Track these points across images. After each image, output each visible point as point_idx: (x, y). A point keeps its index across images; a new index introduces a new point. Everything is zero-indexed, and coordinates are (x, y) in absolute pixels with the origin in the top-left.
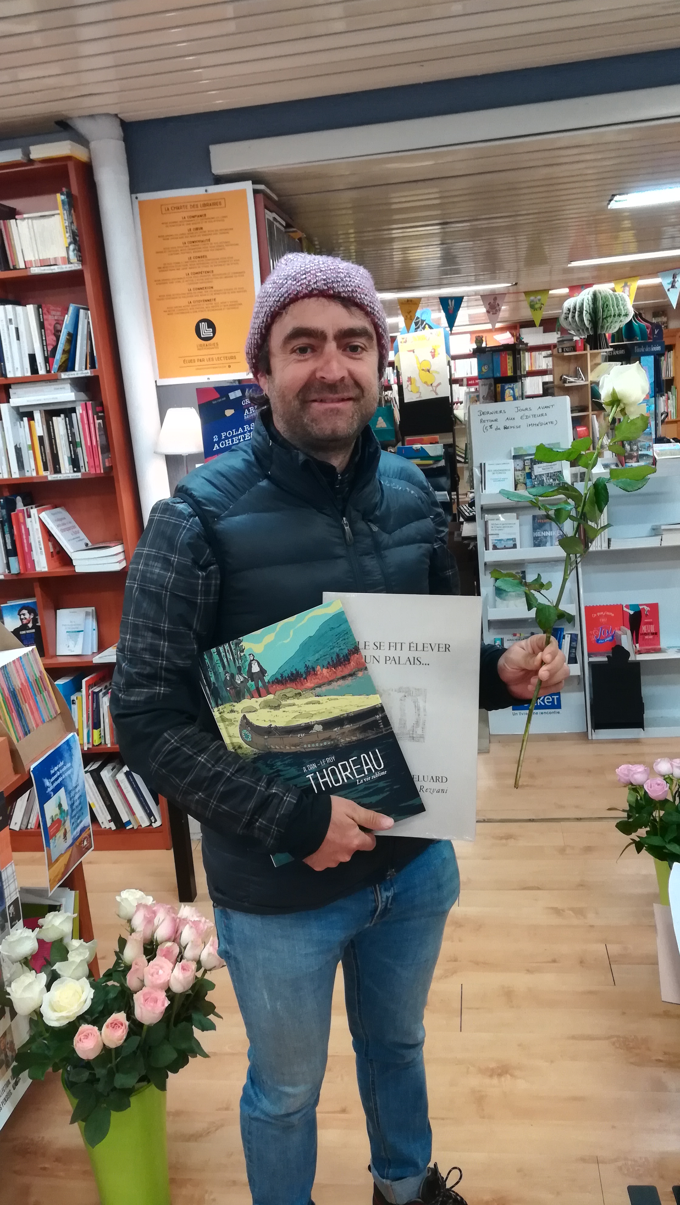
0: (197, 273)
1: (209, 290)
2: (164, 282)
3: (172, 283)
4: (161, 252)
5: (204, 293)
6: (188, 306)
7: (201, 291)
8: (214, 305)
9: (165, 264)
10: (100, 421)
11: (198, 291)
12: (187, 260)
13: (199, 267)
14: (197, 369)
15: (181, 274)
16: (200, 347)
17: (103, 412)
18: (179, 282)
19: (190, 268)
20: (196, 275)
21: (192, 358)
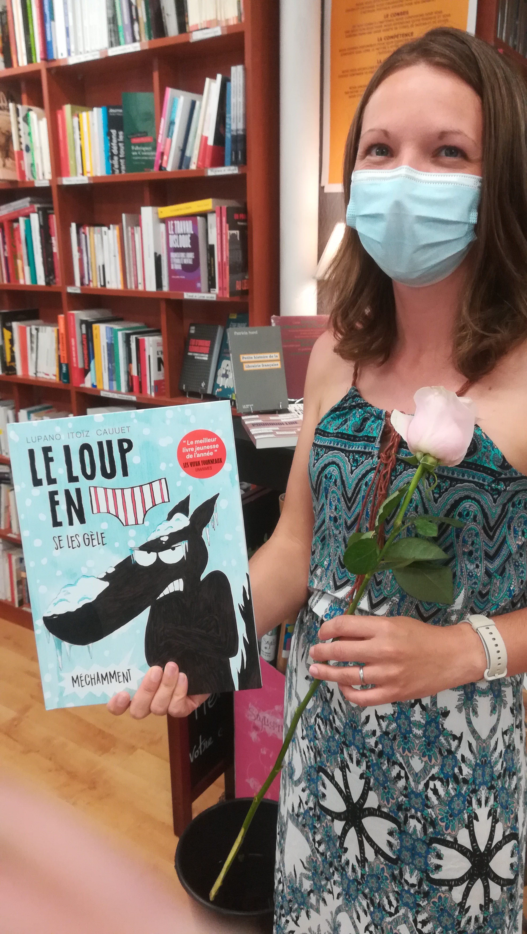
0: (392, 37)
3: (359, 52)
9: (354, 27)
10: (237, 232)
12: (383, 19)
13: (396, 28)
15: (373, 38)
17: (245, 220)
18: (368, 51)
19: (384, 30)
20: (392, 40)
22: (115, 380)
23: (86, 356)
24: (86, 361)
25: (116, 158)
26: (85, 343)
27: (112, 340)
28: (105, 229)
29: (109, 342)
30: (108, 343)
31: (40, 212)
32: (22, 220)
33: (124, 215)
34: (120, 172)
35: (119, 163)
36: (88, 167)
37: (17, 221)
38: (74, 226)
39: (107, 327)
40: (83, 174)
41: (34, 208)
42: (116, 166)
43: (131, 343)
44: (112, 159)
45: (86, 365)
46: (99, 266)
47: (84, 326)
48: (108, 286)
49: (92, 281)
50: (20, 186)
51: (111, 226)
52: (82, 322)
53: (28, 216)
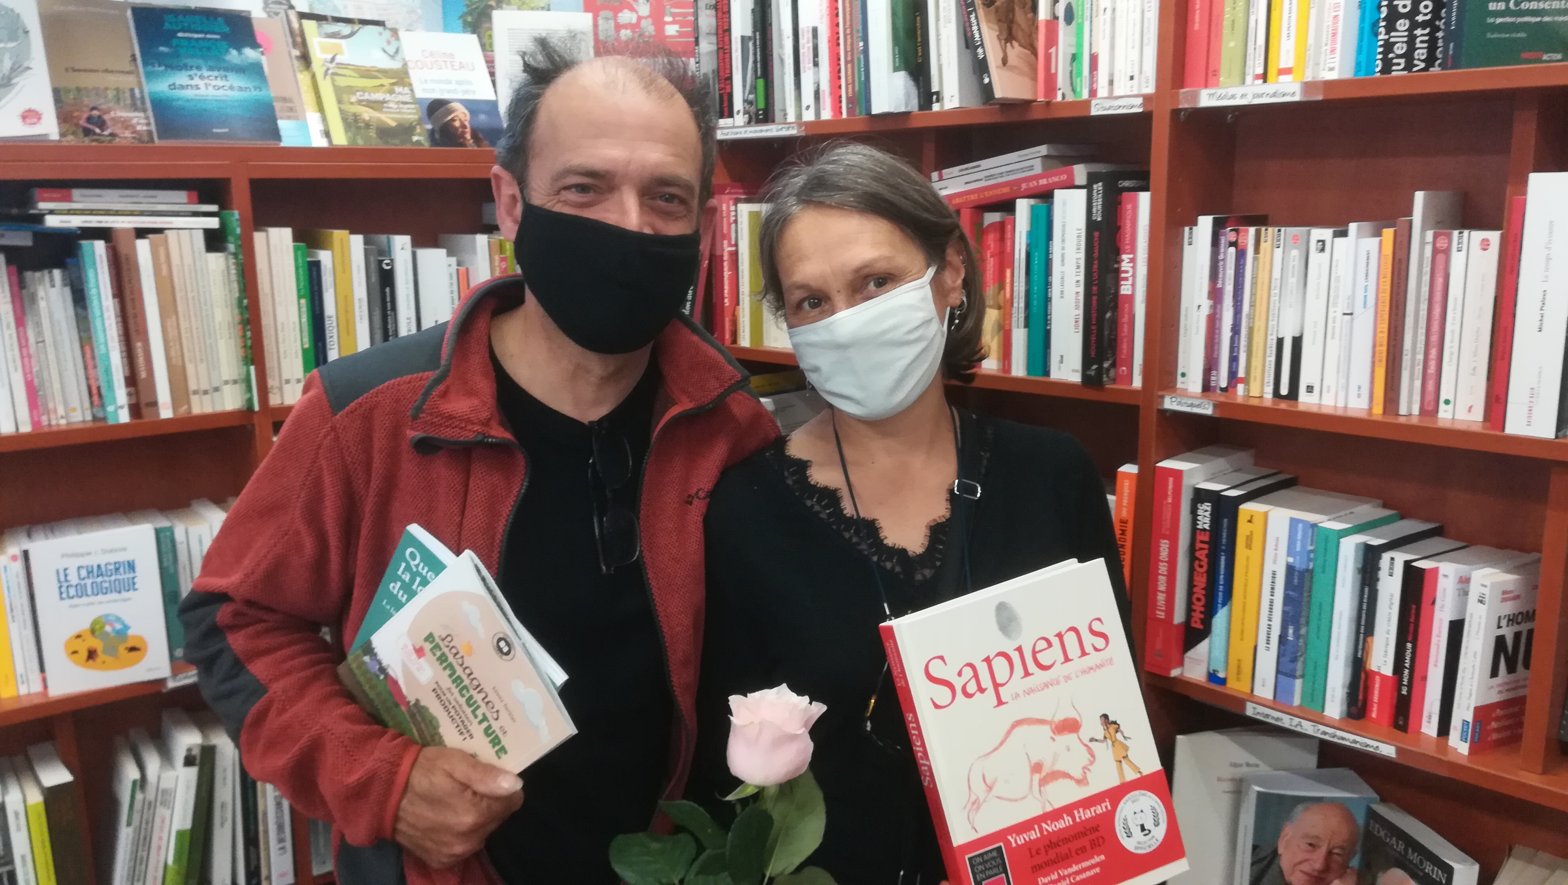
22: (1302, 676)
23: (1199, 592)
24: (1199, 607)
25: (1402, 25)
26: (1202, 555)
27: (1310, 560)
28: (1326, 233)
29: (1299, 565)
30: (1290, 569)
31: (1098, 187)
32: (1023, 207)
33: (1419, 197)
34: (1409, 66)
35: (1411, 40)
36: (1285, 55)
37: (1007, 207)
38: (1205, 223)
39: (1294, 522)
40: (1264, 77)
41: (1071, 176)
42: (1400, 49)
43: (1383, 574)
44: (1391, 28)
45: (1197, 616)
46: (1280, 342)
47: (1205, 510)
48: (1306, 401)
49: (1246, 381)
50: (1037, 115)
51: (1353, 227)
52: (1200, 496)
53: (1046, 196)
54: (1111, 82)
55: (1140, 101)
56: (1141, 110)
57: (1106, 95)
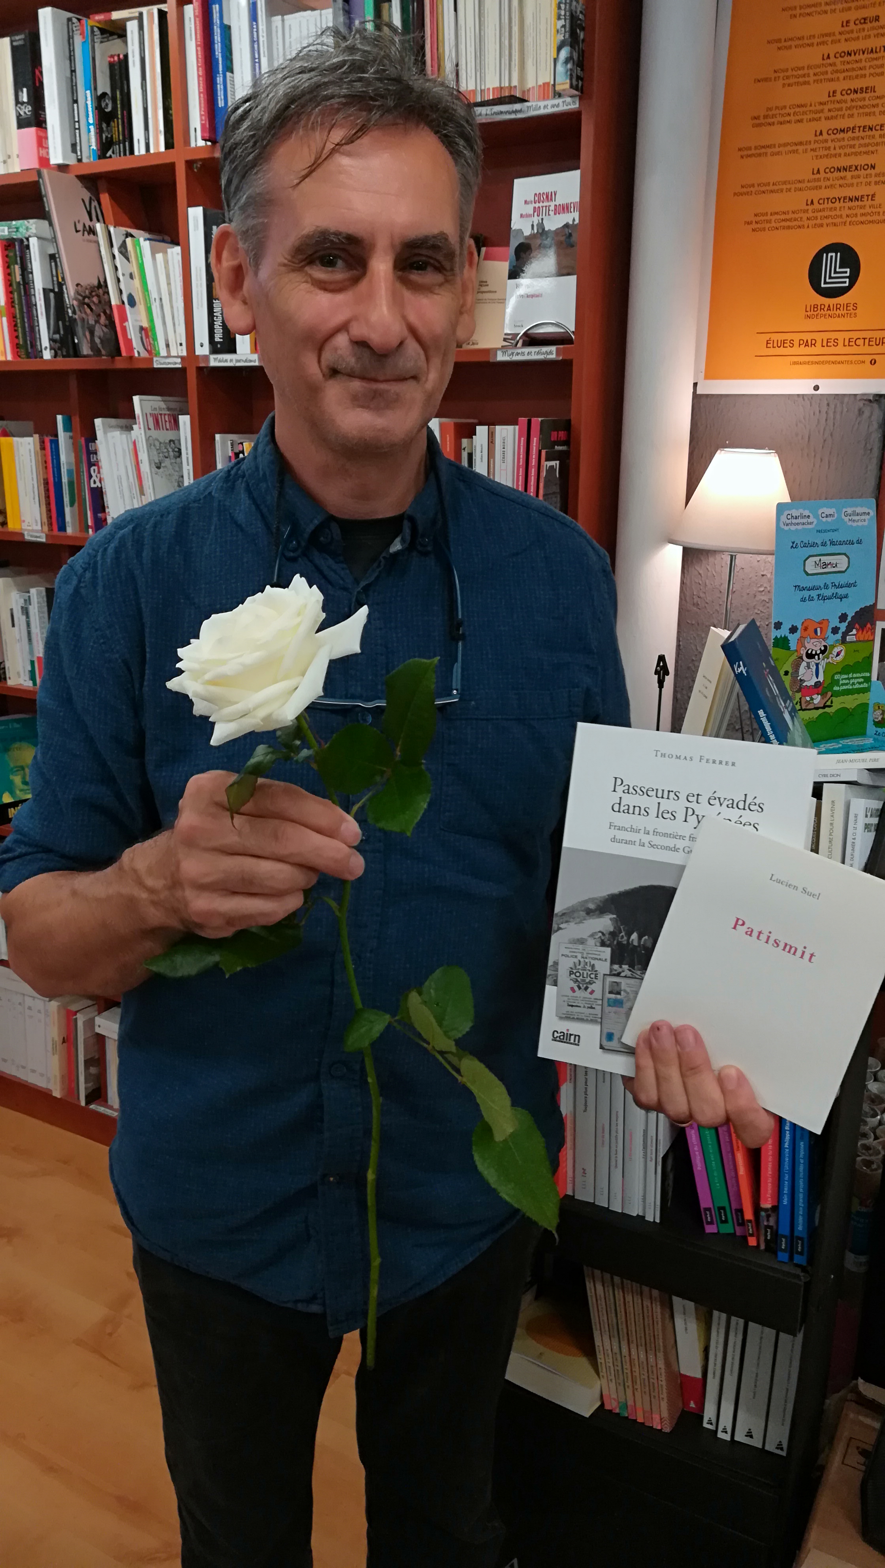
0: (843, 131)
1: (862, 173)
2: (761, 151)
3: (778, 153)
4: (766, 80)
5: (849, 181)
6: (807, 211)
7: (842, 174)
8: (868, 210)
9: (770, 109)
10: (556, 463)
11: (837, 174)
12: (825, 98)
13: (852, 116)
14: (795, 363)
15: (805, 131)
16: (813, 311)
17: (567, 443)
18: (794, 152)
19: (827, 118)
20: (842, 135)
21: (788, 337)
54: (168, 346)
55: (179, 360)
56: (180, 366)
57: (166, 355)
